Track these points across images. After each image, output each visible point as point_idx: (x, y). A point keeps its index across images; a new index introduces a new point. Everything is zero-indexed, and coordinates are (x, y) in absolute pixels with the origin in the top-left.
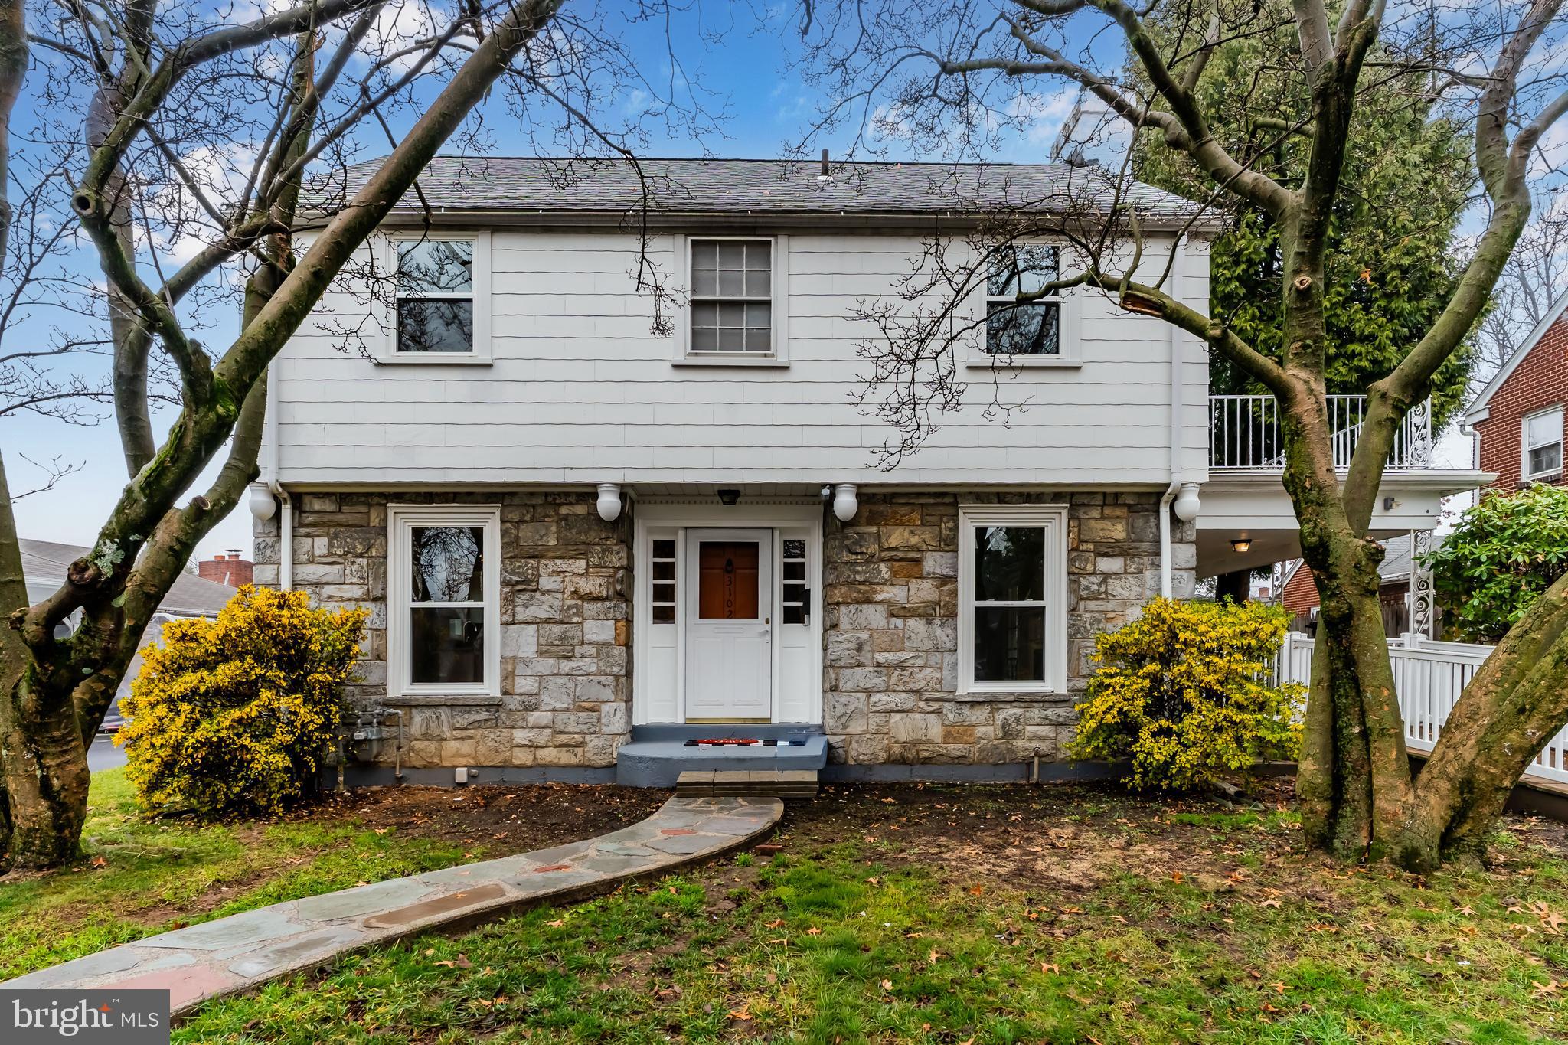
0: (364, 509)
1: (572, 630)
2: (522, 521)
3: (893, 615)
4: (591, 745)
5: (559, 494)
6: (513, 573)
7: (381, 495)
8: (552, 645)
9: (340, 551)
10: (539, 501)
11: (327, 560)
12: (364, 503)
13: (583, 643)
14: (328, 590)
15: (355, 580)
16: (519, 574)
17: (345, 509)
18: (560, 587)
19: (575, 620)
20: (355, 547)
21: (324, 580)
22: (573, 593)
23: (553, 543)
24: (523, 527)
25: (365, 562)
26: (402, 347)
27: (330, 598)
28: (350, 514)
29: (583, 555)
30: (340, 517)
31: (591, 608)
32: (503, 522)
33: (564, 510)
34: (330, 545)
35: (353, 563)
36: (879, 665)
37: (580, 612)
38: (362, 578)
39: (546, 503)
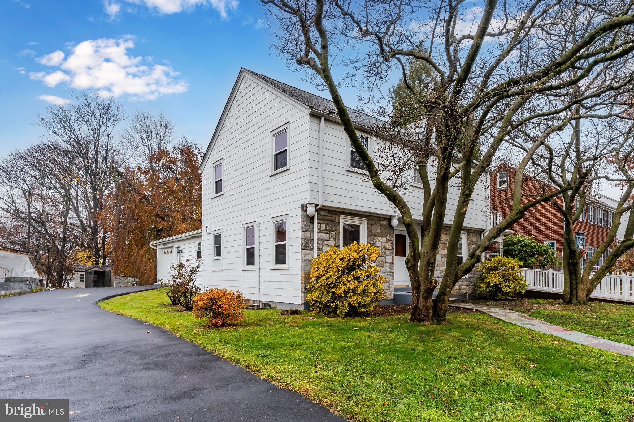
0: (334, 216)
1: (384, 259)
2: (373, 225)
3: (442, 257)
4: (388, 293)
5: (381, 217)
6: (371, 240)
7: (339, 212)
8: (379, 263)
9: (328, 229)
10: (376, 219)
11: (325, 232)
12: (334, 214)
13: (386, 263)
14: (325, 242)
15: (332, 239)
16: (372, 241)
17: (329, 215)
18: (381, 246)
19: (384, 255)
20: (332, 228)
21: (325, 238)
22: (384, 247)
23: (379, 232)
24: (373, 226)
25: (334, 233)
26: (352, 166)
27: (326, 245)
28: (331, 217)
29: (386, 236)
30: (328, 218)
31: (388, 252)
32: (368, 224)
33: (382, 222)
34: (326, 227)
35: (332, 234)
36: (440, 270)
37: (385, 254)
38: (334, 239)
39: (378, 220)
